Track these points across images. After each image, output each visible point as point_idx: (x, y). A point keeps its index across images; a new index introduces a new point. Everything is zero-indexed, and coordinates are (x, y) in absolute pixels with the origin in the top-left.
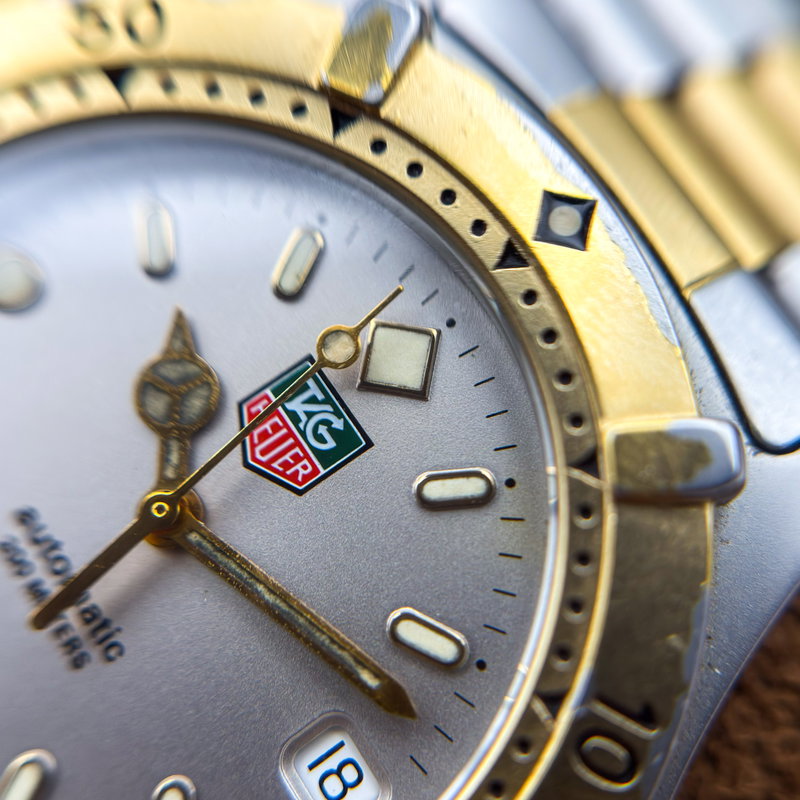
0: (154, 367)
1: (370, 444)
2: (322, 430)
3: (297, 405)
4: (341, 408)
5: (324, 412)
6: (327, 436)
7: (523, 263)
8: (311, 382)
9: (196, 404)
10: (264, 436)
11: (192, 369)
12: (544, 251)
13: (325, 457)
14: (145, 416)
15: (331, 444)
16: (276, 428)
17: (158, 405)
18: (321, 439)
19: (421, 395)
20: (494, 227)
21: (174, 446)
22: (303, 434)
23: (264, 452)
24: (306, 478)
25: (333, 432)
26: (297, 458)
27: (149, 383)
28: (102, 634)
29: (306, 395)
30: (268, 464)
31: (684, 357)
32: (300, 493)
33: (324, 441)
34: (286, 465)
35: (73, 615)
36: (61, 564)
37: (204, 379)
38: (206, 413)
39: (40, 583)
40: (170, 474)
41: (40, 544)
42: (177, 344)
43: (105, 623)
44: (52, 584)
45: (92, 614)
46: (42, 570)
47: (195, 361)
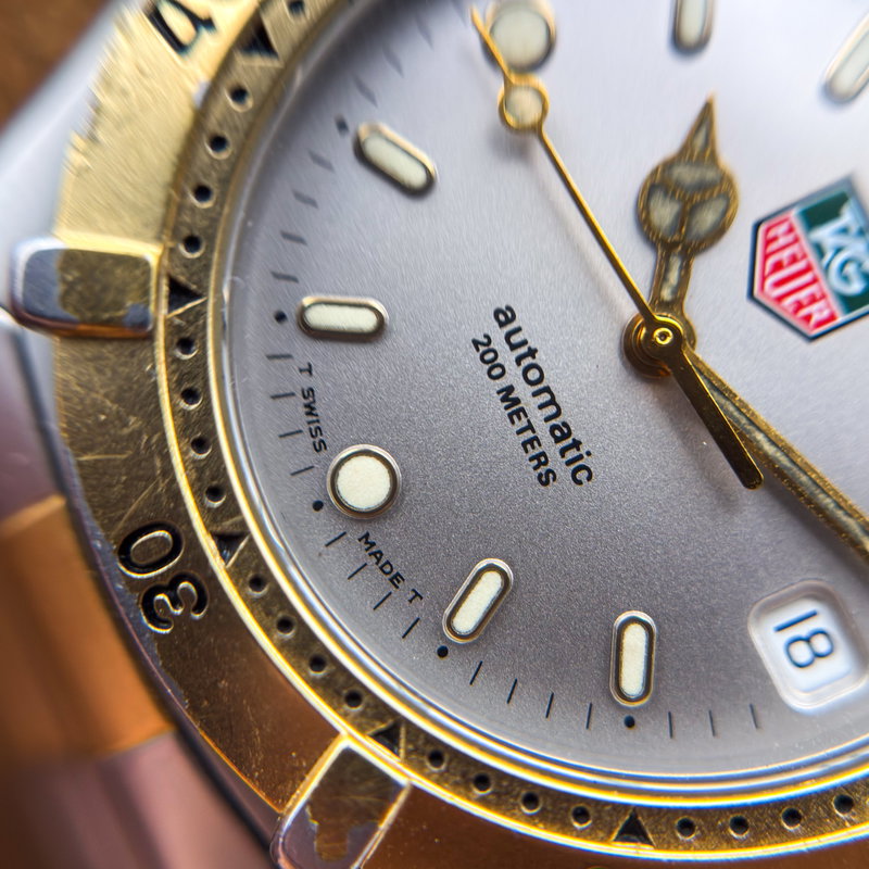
0: (668, 165)
2: (851, 269)
6: (854, 277)
8: (845, 209)
9: (708, 219)
10: (778, 266)
11: (710, 175)
13: (847, 303)
14: (645, 224)
15: (857, 287)
16: (793, 259)
17: (665, 213)
18: (846, 281)
21: (677, 263)
22: (825, 271)
24: (820, 322)
25: (862, 273)
26: (813, 300)
27: (657, 185)
28: (570, 455)
29: (838, 224)
30: (775, 301)
32: (811, 340)
33: (849, 283)
34: (799, 306)
35: (542, 430)
36: (533, 375)
37: (721, 189)
38: (719, 231)
39: (510, 389)
40: (666, 294)
41: (513, 347)
42: (700, 141)
43: (576, 444)
44: (523, 392)
45: (562, 433)
46: (514, 376)
47: (716, 166)
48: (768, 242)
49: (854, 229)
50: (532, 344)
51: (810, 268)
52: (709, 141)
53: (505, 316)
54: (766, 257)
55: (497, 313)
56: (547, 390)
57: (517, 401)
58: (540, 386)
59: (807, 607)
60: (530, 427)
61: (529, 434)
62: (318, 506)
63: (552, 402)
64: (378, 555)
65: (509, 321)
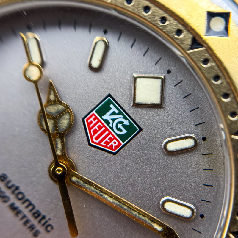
1: (141, 129)
2: (120, 126)
3: (107, 116)
5: (120, 118)
6: (122, 128)
8: (111, 106)
9: (65, 122)
10: (95, 132)
11: (61, 107)
15: (124, 131)
16: (100, 128)
18: (120, 130)
19: (161, 106)
21: (59, 141)
22: (112, 129)
23: (96, 139)
24: (116, 147)
25: (124, 126)
26: (111, 140)
28: (43, 222)
30: (99, 143)
32: (114, 154)
33: (121, 131)
34: (107, 143)
35: (30, 215)
36: (20, 196)
37: (66, 110)
38: (69, 125)
39: (13, 204)
40: (59, 153)
41: (9, 188)
42: (52, 96)
43: (44, 217)
44: (18, 204)
45: (37, 215)
46: (13, 199)
47: (61, 103)
48: (89, 124)
49: (117, 112)
50: (17, 185)
51: (106, 129)
52: (56, 96)
53: (3, 178)
54: (90, 129)
56: (27, 200)
57: (17, 208)
58: (23, 200)
60: (24, 217)
61: (24, 220)
63: (30, 204)
65: (6, 179)
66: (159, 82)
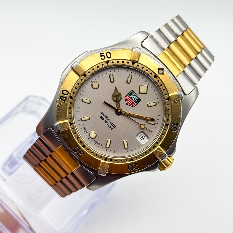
0: (114, 94)
1: (141, 100)
2: (135, 99)
3: (132, 96)
4: (137, 96)
5: (135, 97)
6: (136, 100)
7: (157, 77)
8: (133, 93)
9: (119, 98)
11: (118, 94)
12: (159, 75)
13: (136, 102)
14: (114, 100)
15: (136, 101)
16: (129, 99)
17: (115, 99)
18: (135, 100)
19: (147, 93)
20: (153, 73)
21: (118, 103)
22: (133, 100)
23: (128, 103)
24: (134, 105)
25: (136, 99)
26: (133, 103)
27: (113, 96)
28: (113, 126)
29: (133, 95)
30: (129, 104)
31: (176, 85)
32: (134, 107)
35: (110, 124)
36: (107, 118)
37: (120, 95)
38: (121, 99)
39: (105, 121)
40: (118, 106)
41: (104, 116)
42: (116, 91)
43: (114, 124)
44: (107, 121)
45: (112, 124)
46: (105, 119)
47: (118, 93)
48: (126, 98)
49: (134, 95)
50: (106, 115)
51: (131, 100)
52: (117, 90)
53: (102, 113)
54: (127, 100)
55: (101, 113)
56: (109, 120)
57: (106, 122)
58: (108, 119)
59: (141, 134)
60: (108, 124)
61: (109, 125)
62: (89, 139)
63: (110, 121)
64: (97, 142)
65: (103, 114)
66: (146, 87)
